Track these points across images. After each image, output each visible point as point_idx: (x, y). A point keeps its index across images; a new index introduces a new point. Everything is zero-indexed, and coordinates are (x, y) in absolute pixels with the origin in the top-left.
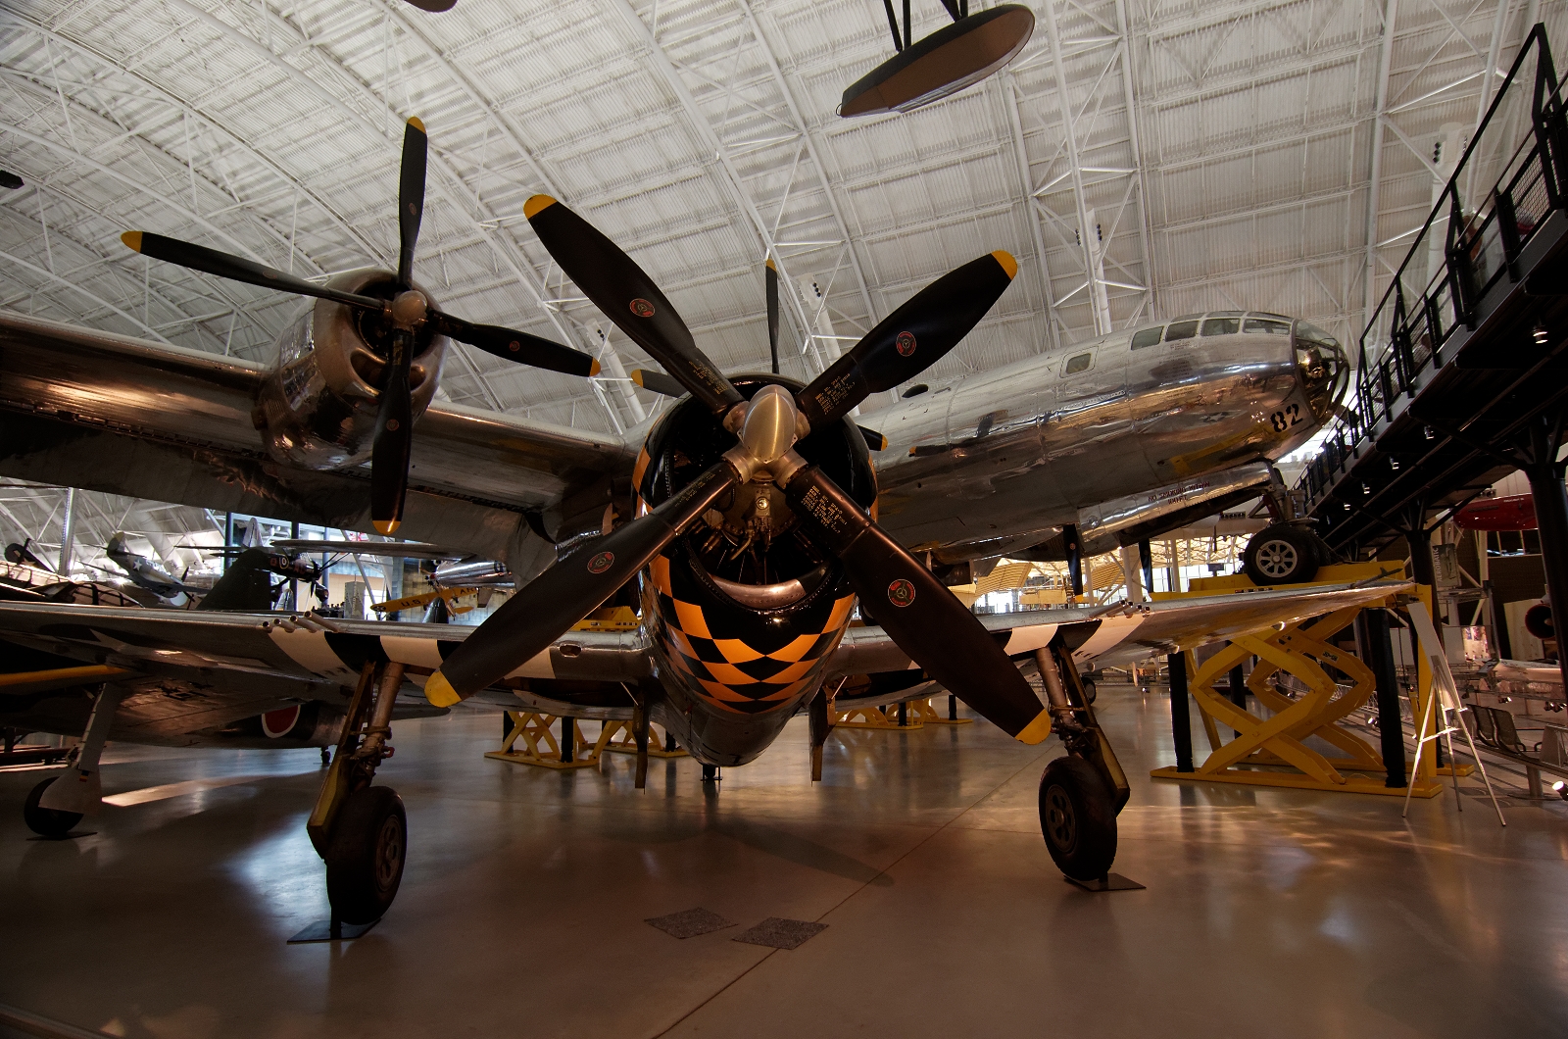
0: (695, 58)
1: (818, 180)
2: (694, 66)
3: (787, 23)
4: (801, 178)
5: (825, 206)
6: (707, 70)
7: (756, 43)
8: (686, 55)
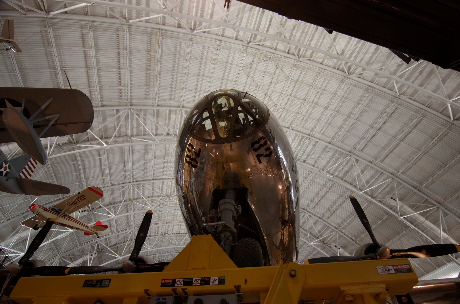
0: (308, 156)
1: (368, 166)
2: (309, 158)
3: (323, 132)
4: (362, 167)
5: (377, 171)
6: (313, 156)
7: (319, 143)
8: (305, 156)
